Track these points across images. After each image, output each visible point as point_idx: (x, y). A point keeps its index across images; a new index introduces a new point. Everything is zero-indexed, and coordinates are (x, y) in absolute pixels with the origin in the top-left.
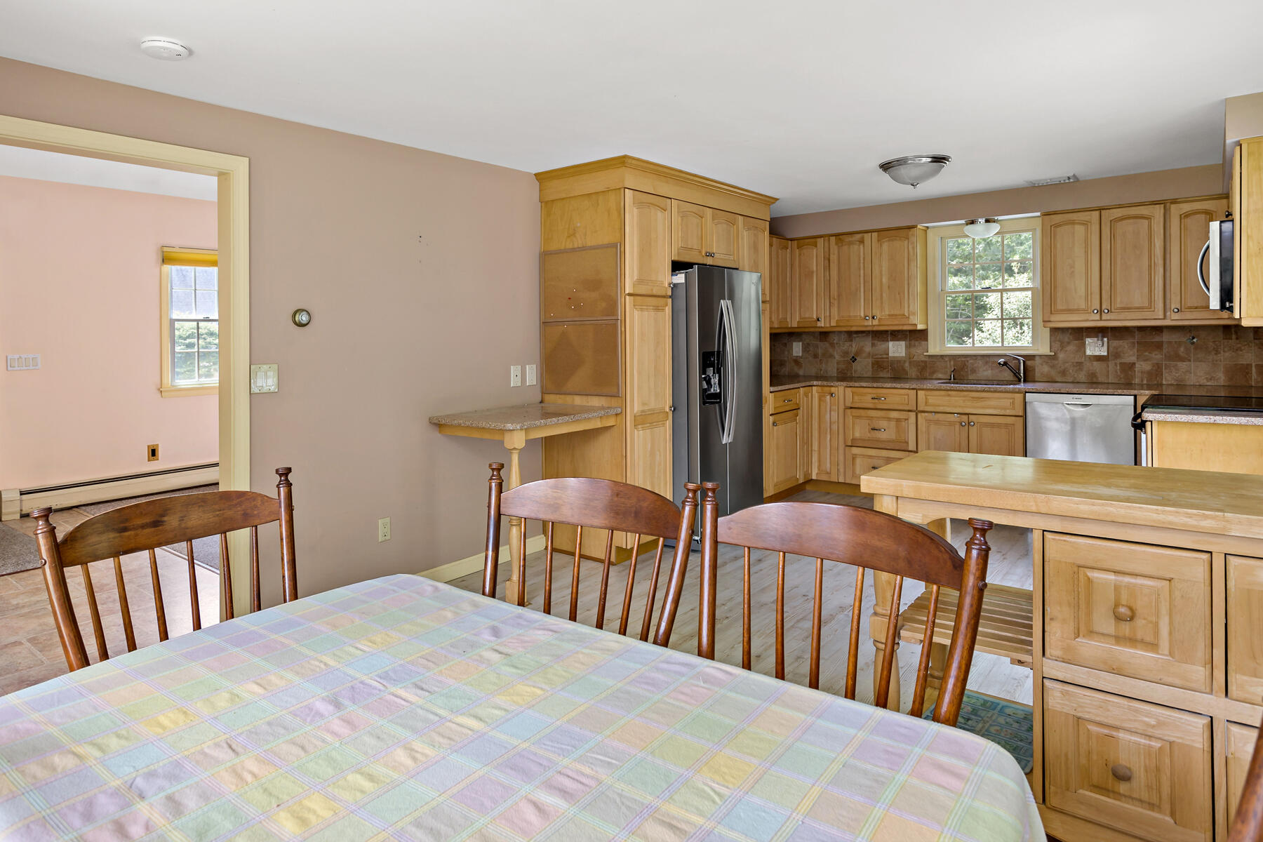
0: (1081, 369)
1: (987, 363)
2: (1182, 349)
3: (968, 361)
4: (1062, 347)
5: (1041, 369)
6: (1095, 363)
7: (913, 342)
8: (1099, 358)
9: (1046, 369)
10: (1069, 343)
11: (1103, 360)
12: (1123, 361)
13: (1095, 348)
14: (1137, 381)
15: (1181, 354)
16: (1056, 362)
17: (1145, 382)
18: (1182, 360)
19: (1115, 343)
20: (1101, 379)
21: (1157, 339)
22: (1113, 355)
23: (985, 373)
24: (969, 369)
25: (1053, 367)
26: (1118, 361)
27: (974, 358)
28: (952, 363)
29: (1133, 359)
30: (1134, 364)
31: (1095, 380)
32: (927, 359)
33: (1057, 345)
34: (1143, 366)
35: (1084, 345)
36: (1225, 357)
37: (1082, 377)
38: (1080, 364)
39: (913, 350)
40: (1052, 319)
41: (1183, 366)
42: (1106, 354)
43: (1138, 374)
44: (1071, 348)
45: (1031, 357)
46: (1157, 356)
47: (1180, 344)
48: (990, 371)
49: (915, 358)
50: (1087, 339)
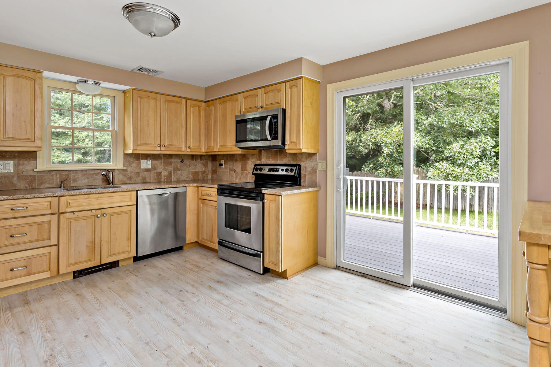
0: (139, 176)
1: (84, 175)
2: (179, 165)
3: (70, 174)
4: (130, 165)
5: (118, 178)
6: (145, 172)
7: (21, 161)
8: (147, 170)
9: (121, 177)
10: (133, 162)
11: (149, 171)
12: (157, 171)
13: (146, 164)
14: (162, 180)
15: (179, 167)
16: (126, 173)
17: (166, 181)
18: (179, 170)
19: (155, 162)
20: (148, 180)
21: (170, 161)
22: (154, 168)
23: (83, 182)
24: (72, 179)
25: (125, 175)
26: (155, 171)
27: (76, 172)
28: (58, 176)
29: (161, 170)
30: (162, 172)
31: (145, 181)
32: (36, 174)
33: (127, 163)
34: (165, 173)
35: (140, 163)
36: (191, 169)
37: (139, 180)
38: (138, 173)
39: (21, 168)
40: (138, 148)
41: (179, 172)
42: (150, 168)
43: (163, 177)
44: (134, 165)
45: (113, 171)
46: (170, 168)
47: (178, 163)
48: (87, 180)
49: (24, 174)
50: (142, 160)
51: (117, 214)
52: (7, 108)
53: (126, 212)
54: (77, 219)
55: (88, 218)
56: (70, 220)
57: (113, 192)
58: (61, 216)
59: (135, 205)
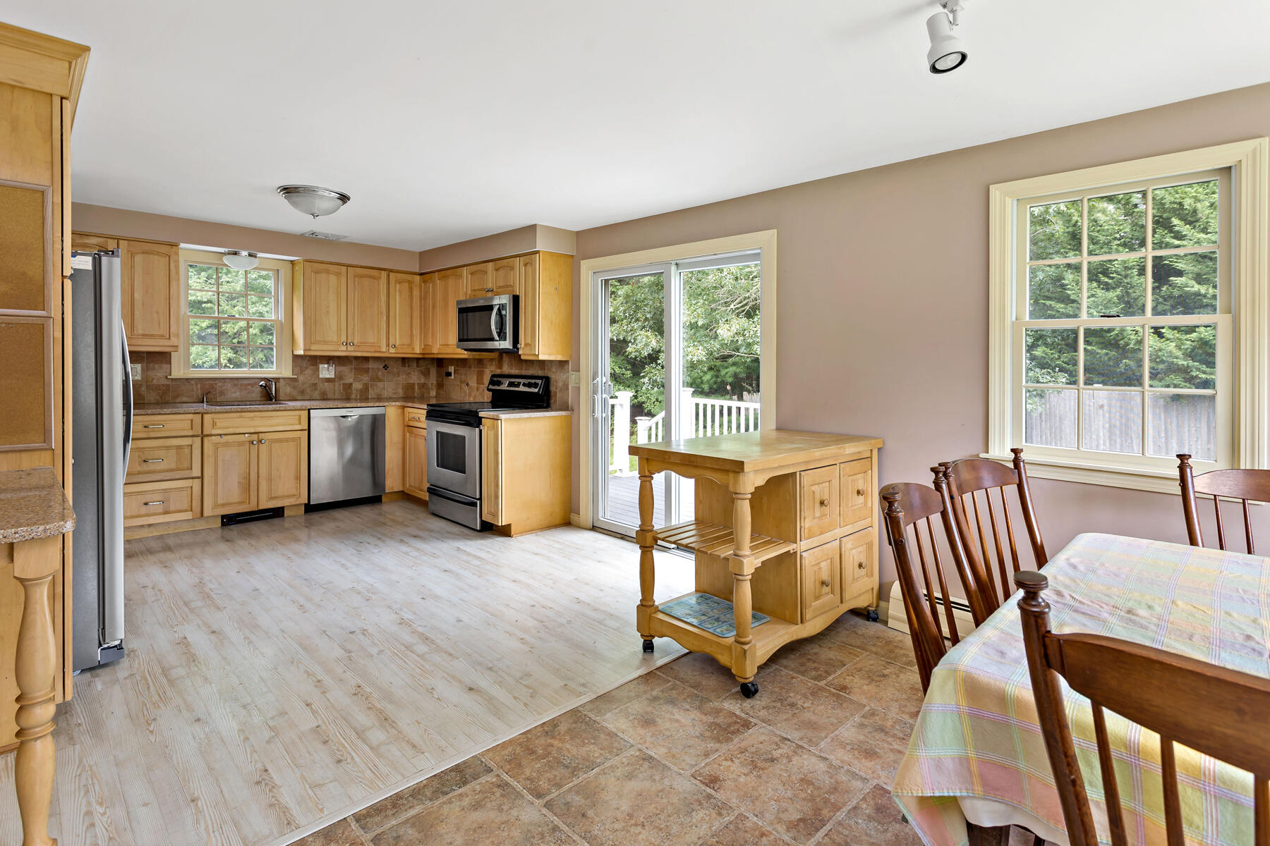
0: (316, 389)
1: (235, 385)
2: (380, 373)
3: (216, 384)
4: (302, 371)
5: (285, 390)
6: (326, 384)
7: (151, 365)
8: (329, 380)
9: (288, 390)
10: (306, 368)
11: (331, 382)
12: (344, 382)
13: (326, 372)
14: (353, 396)
15: (380, 377)
16: (297, 384)
17: (358, 397)
18: (380, 381)
19: (340, 368)
20: (330, 396)
21: (365, 366)
22: (339, 377)
23: (234, 395)
24: (218, 391)
25: (294, 387)
26: (342, 382)
27: (223, 381)
28: (199, 386)
29: (351, 380)
30: (352, 384)
31: (325, 397)
32: (169, 383)
33: (297, 369)
34: (357, 386)
35: (318, 369)
36: (402, 379)
37: (316, 394)
38: (315, 385)
39: (150, 373)
40: (312, 348)
41: (380, 384)
42: (333, 377)
43: (354, 392)
44: (308, 372)
45: (277, 380)
46: (365, 378)
47: (378, 369)
48: (238, 393)
49: (155, 382)
50: (320, 365)
51: (280, 441)
52: (136, 295)
53: (293, 439)
54: (226, 445)
55: (241, 444)
56: (216, 446)
57: (275, 410)
58: (206, 439)
59: (305, 430)
